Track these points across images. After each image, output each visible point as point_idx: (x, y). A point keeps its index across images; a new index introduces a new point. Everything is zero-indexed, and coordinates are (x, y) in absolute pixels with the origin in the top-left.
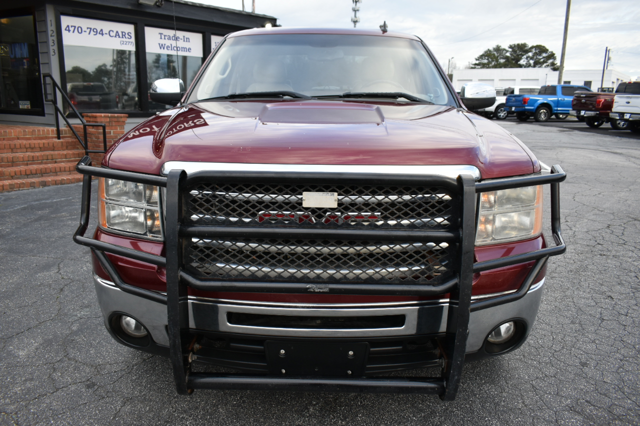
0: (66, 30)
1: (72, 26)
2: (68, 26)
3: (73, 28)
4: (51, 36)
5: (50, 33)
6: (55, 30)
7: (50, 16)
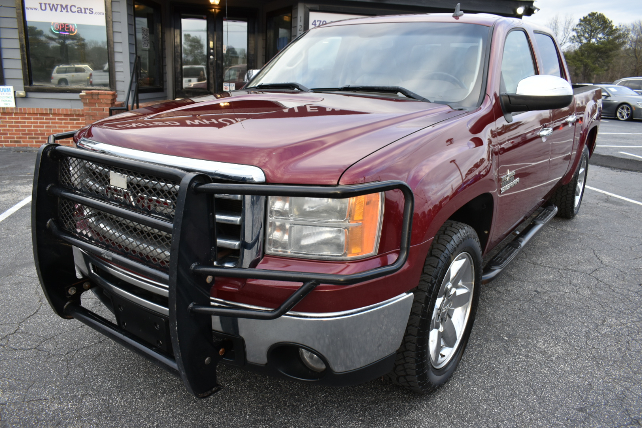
0: (313, 24)
1: (318, 21)
2: (315, 21)
3: (319, 22)
4: (300, 30)
5: (299, 27)
6: (303, 25)
7: (300, 14)
